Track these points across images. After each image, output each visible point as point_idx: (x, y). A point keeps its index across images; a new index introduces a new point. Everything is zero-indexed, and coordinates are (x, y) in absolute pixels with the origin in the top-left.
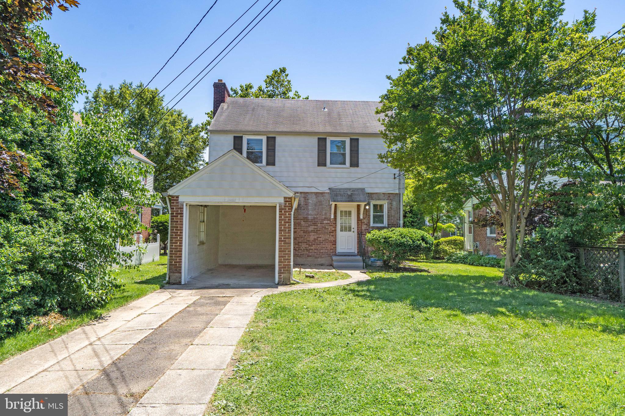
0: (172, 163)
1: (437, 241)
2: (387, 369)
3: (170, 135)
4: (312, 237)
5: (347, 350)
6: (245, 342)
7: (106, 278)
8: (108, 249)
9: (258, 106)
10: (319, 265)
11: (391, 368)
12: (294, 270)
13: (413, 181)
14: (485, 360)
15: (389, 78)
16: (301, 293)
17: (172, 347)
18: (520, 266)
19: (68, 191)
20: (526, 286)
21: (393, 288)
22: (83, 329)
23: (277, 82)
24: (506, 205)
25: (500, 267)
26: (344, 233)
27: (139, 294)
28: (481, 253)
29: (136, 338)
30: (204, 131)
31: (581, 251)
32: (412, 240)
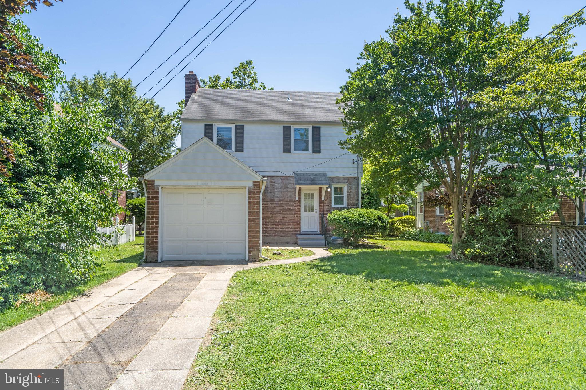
0: (145, 150)
1: (391, 220)
2: (350, 335)
3: (143, 123)
4: (279, 217)
5: (313, 319)
6: (220, 313)
7: (88, 257)
8: (89, 231)
9: (227, 96)
10: (285, 243)
11: (354, 334)
12: (262, 248)
13: (370, 165)
14: (436, 324)
15: (348, 71)
16: (270, 269)
17: (153, 320)
18: (465, 241)
19: (50, 177)
20: (471, 259)
21: (353, 264)
22: (67, 305)
23: (244, 74)
24: (453, 187)
25: (448, 243)
26: (307, 213)
27: (118, 272)
28: (431, 230)
29: (119, 312)
30: (175, 120)
31: (519, 227)
32: (369, 219)
